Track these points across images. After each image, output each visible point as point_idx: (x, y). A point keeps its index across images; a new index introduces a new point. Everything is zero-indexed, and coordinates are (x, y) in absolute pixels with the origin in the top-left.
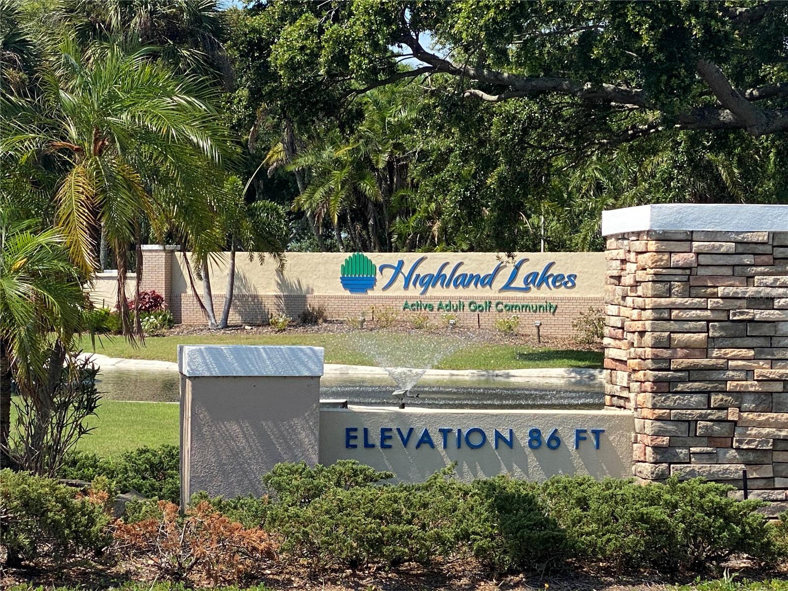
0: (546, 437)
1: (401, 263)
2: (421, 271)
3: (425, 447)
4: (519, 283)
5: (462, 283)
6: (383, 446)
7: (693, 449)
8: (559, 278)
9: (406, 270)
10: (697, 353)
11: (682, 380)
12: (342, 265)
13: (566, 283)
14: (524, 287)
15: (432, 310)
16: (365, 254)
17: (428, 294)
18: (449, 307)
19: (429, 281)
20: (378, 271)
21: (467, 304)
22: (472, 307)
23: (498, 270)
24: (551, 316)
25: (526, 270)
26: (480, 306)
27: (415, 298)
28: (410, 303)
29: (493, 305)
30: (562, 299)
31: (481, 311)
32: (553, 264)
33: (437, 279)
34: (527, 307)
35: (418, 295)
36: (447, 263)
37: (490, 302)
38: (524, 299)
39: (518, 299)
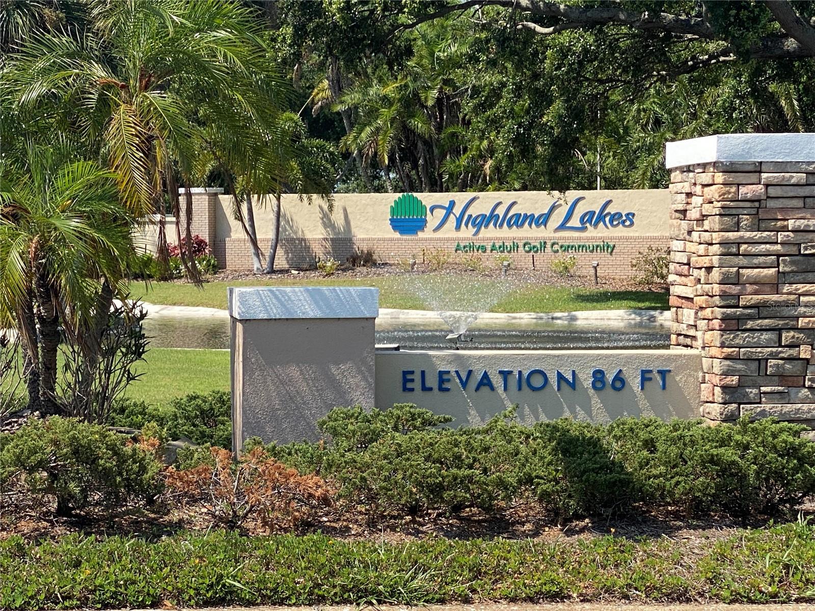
0: (610, 377)
1: (452, 204)
2: (473, 211)
3: (485, 390)
4: (575, 222)
5: (516, 223)
6: (441, 389)
7: (763, 389)
8: (616, 217)
9: (457, 211)
10: (767, 288)
11: (751, 318)
12: (391, 207)
13: (624, 222)
14: (580, 226)
15: (485, 252)
16: (415, 194)
17: (480, 235)
18: (503, 248)
19: (482, 221)
20: (428, 212)
21: (521, 244)
22: (527, 249)
23: (553, 208)
24: (609, 256)
25: (582, 209)
26: (534, 247)
27: (468, 239)
28: (462, 245)
29: (548, 246)
30: (620, 238)
31: (536, 252)
32: (610, 201)
33: (490, 219)
34: (583, 247)
35: (470, 236)
36: (500, 203)
37: (545, 243)
38: (580, 238)
39: (573, 239)
